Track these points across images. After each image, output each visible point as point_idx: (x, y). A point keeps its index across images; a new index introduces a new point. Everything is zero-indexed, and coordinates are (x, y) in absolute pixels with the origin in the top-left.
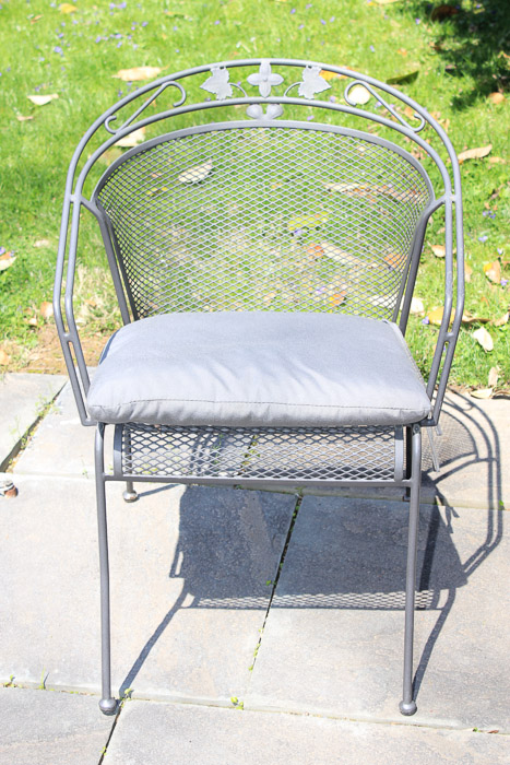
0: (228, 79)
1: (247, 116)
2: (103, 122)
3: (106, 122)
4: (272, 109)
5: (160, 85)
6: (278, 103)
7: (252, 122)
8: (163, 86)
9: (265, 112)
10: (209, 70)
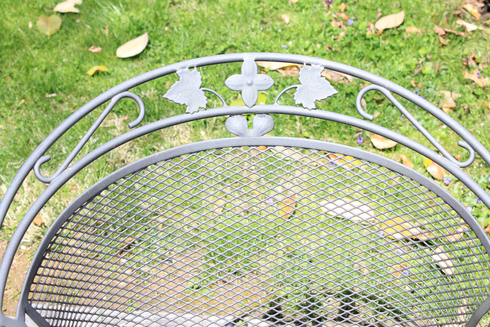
0: (200, 83)
1: (228, 133)
2: (32, 167)
3: (36, 167)
4: (261, 122)
5: (109, 99)
6: (267, 113)
7: (235, 140)
8: (114, 100)
9: (250, 126)
10: (175, 72)
